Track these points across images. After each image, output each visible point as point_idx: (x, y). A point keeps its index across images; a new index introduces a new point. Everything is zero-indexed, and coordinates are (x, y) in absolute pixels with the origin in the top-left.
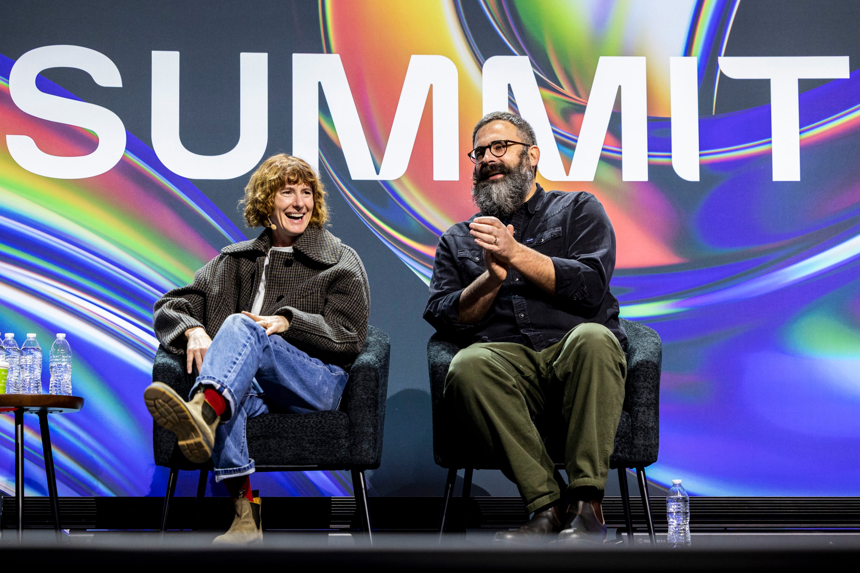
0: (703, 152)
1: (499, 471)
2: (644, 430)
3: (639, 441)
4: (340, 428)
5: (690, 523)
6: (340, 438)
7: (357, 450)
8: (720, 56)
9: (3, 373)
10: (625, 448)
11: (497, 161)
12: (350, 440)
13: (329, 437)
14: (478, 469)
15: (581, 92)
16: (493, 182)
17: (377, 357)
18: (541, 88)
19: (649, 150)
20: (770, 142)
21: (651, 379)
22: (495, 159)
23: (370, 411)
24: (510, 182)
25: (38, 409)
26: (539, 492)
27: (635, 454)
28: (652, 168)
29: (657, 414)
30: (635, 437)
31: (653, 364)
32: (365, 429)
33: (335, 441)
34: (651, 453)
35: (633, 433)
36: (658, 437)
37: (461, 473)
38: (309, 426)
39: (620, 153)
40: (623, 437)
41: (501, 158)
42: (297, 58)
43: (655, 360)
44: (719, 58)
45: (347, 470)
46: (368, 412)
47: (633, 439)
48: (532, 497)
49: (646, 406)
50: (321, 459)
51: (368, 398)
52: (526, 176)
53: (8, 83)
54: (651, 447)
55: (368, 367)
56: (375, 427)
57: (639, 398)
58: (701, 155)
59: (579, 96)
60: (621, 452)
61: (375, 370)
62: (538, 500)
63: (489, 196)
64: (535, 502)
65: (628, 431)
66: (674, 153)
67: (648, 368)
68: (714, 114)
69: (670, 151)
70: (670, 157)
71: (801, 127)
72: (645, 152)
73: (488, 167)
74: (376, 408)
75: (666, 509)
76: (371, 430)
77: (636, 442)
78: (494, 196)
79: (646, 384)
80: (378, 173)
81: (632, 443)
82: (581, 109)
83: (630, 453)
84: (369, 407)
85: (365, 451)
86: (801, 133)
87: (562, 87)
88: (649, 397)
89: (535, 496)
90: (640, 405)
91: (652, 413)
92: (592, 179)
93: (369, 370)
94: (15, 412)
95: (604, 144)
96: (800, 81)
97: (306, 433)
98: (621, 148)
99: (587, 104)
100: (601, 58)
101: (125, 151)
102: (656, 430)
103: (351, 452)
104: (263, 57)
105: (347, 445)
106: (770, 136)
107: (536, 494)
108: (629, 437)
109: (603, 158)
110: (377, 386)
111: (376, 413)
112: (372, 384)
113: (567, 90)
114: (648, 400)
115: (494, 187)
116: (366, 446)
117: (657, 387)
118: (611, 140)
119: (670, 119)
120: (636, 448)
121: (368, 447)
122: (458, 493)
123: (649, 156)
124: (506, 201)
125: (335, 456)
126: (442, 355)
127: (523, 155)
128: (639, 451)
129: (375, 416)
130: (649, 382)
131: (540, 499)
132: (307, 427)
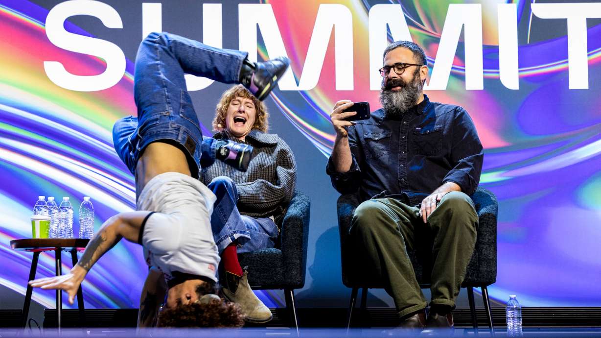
0: (521, 69)
1: (383, 290)
2: (486, 261)
3: (484, 268)
4: (277, 260)
5: (522, 325)
6: (277, 267)
7: (288, 275)
8: (532, 3)
9: (47, 224)
10: (474, 273)
11: (398, 77)
12: (284, 269)
13: (269, 266)
14: (371, 288)
15: (437, 29)
16: (394, 92)
17: (302, 211)
18: (410, 26)
19: (484, 68)
20: (567, 62)
21: (491, 226)
22: (397, 76)
23: (297, 249)
24: (405, 92)
25: (71, 248)
26: (408, 304)
27: (480, 278)
28: (486, 80)
29: (495, 250)
30: (481, 266)
31: (493, 215)
32: (294, 261)
33: (273, 269)
34: (491, 277)
35: (479, 263)
36: (496, 265)
37: (360, 290)
38: (255, 259)
39: (464, 70)
40: (472, 266)
41: (401, 75)
42: (241, 7)
43: (494, 212)
44: (532, 4)
45: (281, 289)
46: (295, 249)
47: (479, 267)
48: (403, 307)
49: (488, 244)
50: (264, 282)
51: (295, 239)
52: (417, 88)
53: (45, 26)
54: (491, 273)
55: (294, 218)
56: (301, 259)
57: (483, 239)
58: (520, 71)
59: (436, 31)
60: (471, 276)
61: (300, 220)
62: (406, 309)
63: (390, 100)
64: (404, 310)
65: (475, 262)
66: (501, 70)
67: (489, 218)
68: (528, 43)
69: (498, 69)
70: (499, 73)
71: (588, 51)
72: (482, 70)
73: (392, 81)
74: (301, 247)
75: (505, 316)
76: (298, 261)
77: (481, 269)
78: (394, 101)
79: (488, 229)
80: (298, 85)
81: (479, 270)
82: (437, 40)
83: (477, 277)
84: (297, 245)
85: (294, 276)
86: (588, 55)
87: (424, 26)
88: (490, 238)
89: (405, 306)
90: (483, 244)
91: (492, 249)
92: (444, 88)
93: (296, 220)
94: (55, 251)
95: (453, 64)
96: (588, 20)
97: (253, 264)
98: (464, 67)
99: (441, 36)
100: (451, 5)
101: (125, 72)
102: (495, 261)
103: (284, 276)
104: (219, 6)
105: (281, 272)
106: (567, 57)
107: (405, 304)
108: (477, 266)
109: (452, 74)
110: (302, 231)
111: (301, 249)
112: (298, 230)
113: (427, 27)
114: (489, 240)
115: (394, 95)
116: (294, 272)
117: (495, 231)
118: (458, 61)
119: (498, 46)
120: (481, 273)
121: (296, 273)
122: (358, 305)
123: (484, 72)
124: (402, 105)
125: (274, 279)
126: (348, 210)
127: (417, 73)
128: (483, 275)
129: (301, 252)
130: (490, 228)
131: (408, 309)
132: (254, 260)
